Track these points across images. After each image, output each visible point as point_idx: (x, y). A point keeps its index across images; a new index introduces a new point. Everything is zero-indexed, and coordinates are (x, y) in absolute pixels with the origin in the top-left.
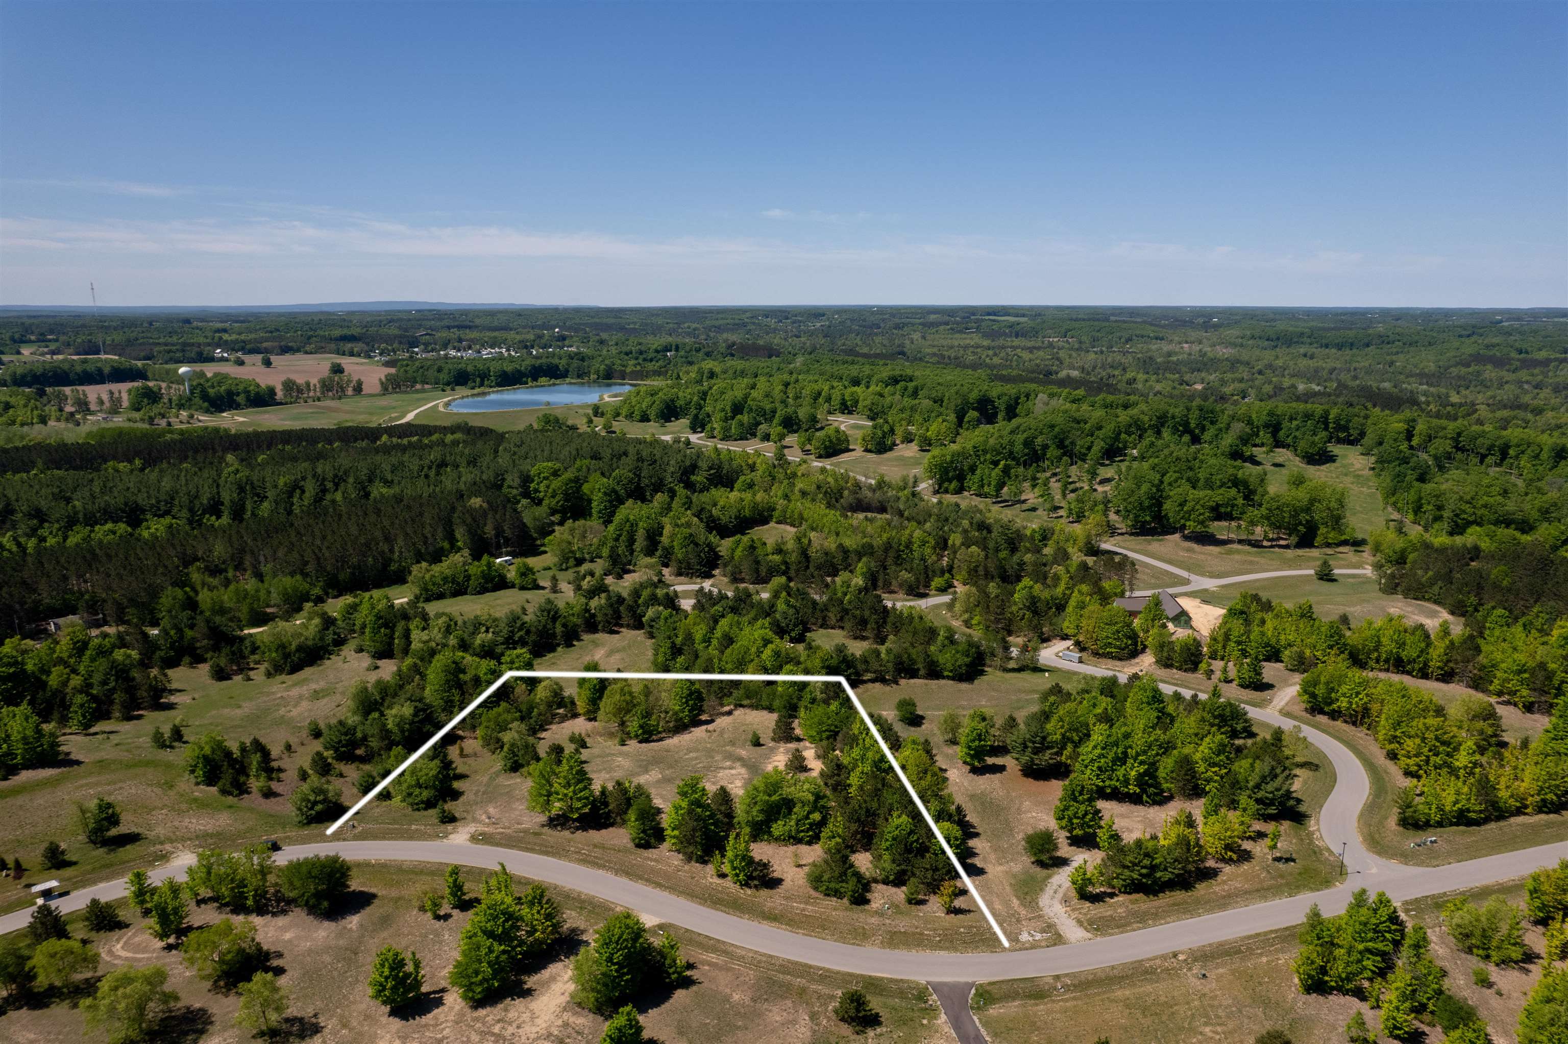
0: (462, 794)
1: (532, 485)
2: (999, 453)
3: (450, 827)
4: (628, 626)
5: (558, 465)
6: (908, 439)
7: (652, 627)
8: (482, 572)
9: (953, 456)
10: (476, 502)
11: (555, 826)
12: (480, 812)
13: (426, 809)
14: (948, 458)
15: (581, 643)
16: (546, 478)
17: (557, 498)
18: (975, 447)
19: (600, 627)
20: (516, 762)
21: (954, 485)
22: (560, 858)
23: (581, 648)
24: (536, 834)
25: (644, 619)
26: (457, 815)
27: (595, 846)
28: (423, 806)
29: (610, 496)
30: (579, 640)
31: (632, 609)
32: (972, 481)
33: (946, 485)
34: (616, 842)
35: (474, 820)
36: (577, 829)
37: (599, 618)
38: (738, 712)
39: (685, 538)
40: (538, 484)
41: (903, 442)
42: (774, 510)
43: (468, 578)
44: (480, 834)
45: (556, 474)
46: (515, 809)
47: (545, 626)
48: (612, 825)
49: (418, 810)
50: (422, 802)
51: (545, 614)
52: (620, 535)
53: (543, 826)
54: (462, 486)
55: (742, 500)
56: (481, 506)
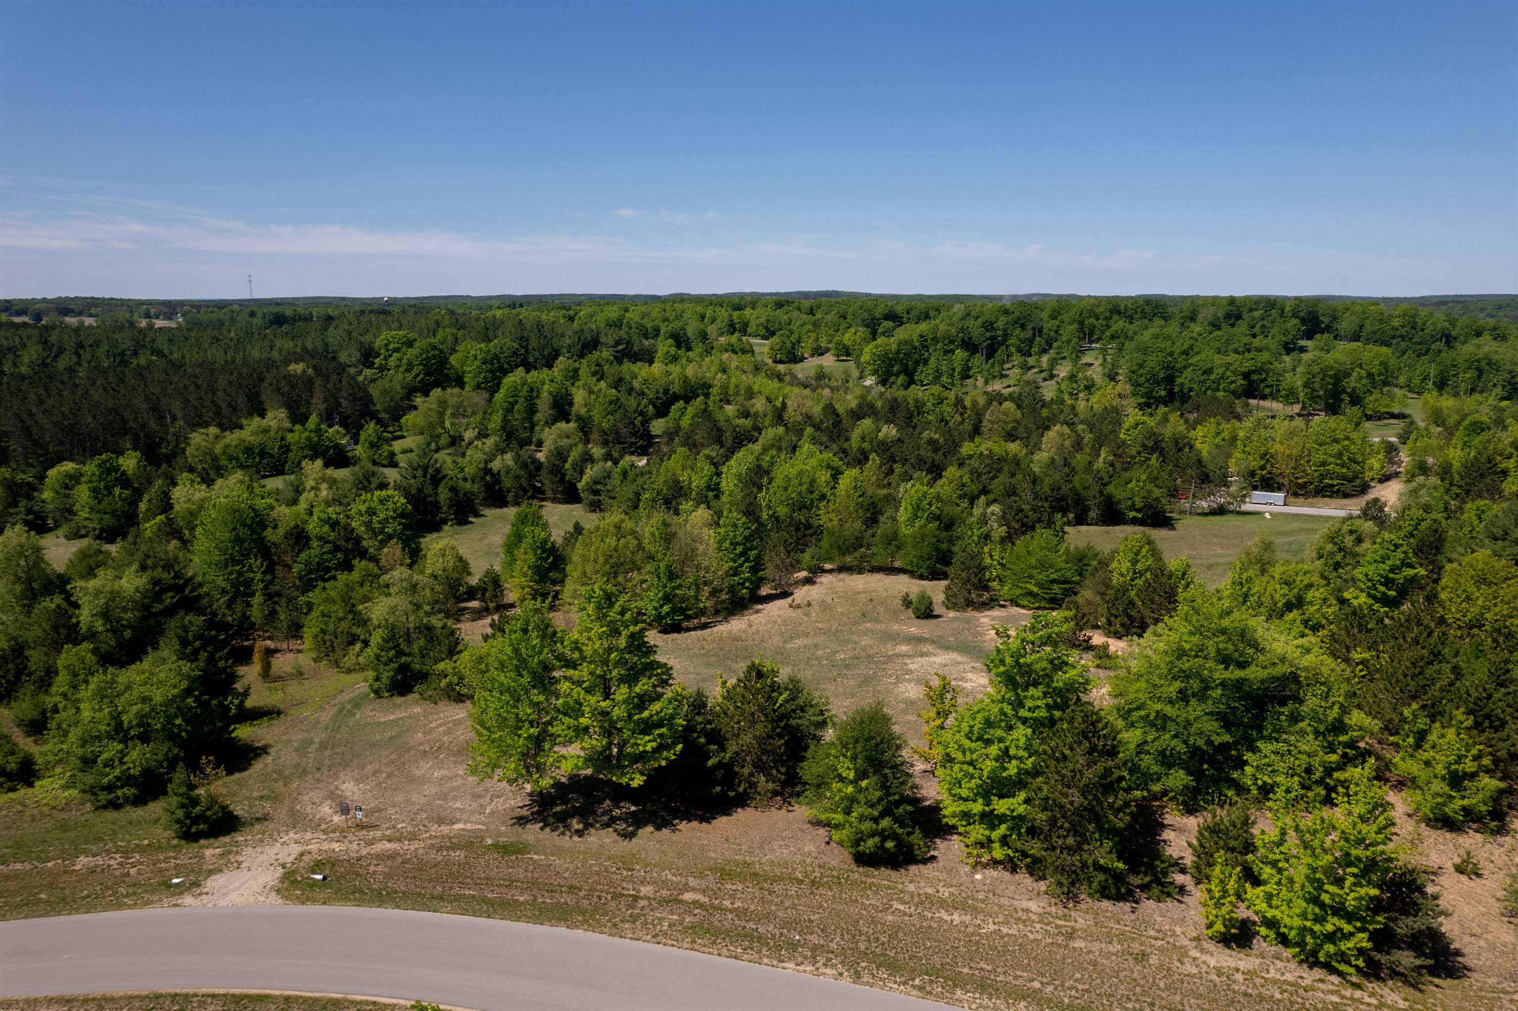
0: (261, 751)
1: (377, 361)
2: (952, 342)
3: (211, 851)
4: (555, 500)
5: (411, 336)
6: (819, 352)
7: (597, 493)
8: (309, 439)
9: (899, 345)
10: (297, 368)
11: (563, 819)
12: (316, 795)
13: (139, 801)
14: (894, 347)
15: (482, 519)
16: (396, 350)
17: (415, 370)
18: (921, 336)
19: (509, 499)
20: (403, 669)
21: (901, 380)
22: (616, 930)
23: (482, 525)
24: (505, 849)
25: (580, 486)
26: (239, 810)
27: (725, 874)
28: (129, 791)
29: (492, 364)
30: (477, 515)
31: (557, 471)
32: (925, 373)
33: (892, 379)
34: (778, 852)
35: (297, 821)
36: (638, 821)
37: (507, 483)
39: (611, 403)
40: (386, 359)
41: (812, 355)
42: (710, 386)
43: (286, 449)
44: (317, 866)
45: (410, 344)
46: (422, 780)
47: (420, 490)
48: (742, 801)
49: (115, 805)
50: (127, 780)
51: (419, 473)
52: (513, 405)
53: (522, 821)
54: (275, 355)
55: (668, 374)
56: (304, 371)
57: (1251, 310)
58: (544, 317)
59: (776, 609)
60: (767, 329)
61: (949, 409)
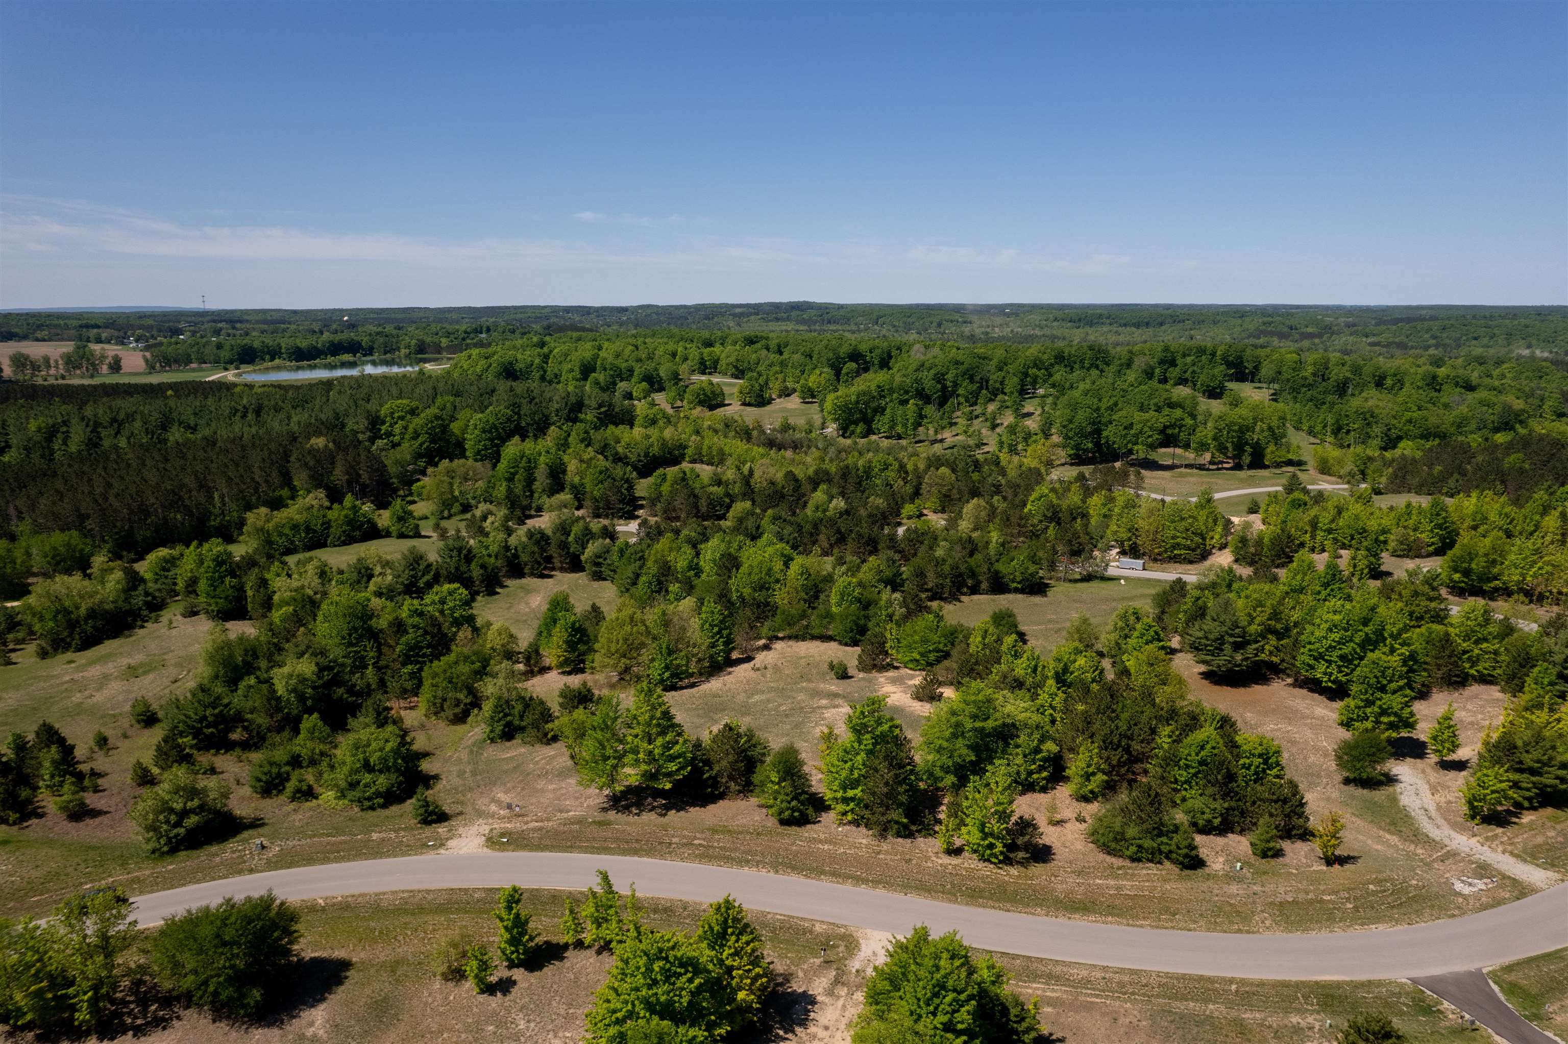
0: (436, 777)
1: (384, 428)
2: (907, 392)
3: (442, 829)
4: (562, 570)
5: (414, 404)
6: (786, 393)
7: (598, 565)
8: (346, 516)
9: (858, 396)
10: (319, 442)
11: (627, 808)
12: (486, 801)
13: (384, 806)
14: (853, 398)
15: (506, 590)
16: (402, 418)
17: (420, 440)
18: (879, 387)
19: (526, 571)
20: (508, 724)
21: (860, 428)
22: (662, 857)
23: (508, 595)
24: (600, 824)
25: (583, 558)
26: (446, 809)
27: (714, 831)
28: (381, 801)
29: (490, 432)
30: (503, 586)
31: (564, 545)
32: (882, 423)
33: (852, 427)
34: (742, 821)
35: (480, 814)
36: (668, 808)
37: (524, 558)
38: (779, 645)
39: (601, 473)
40: (391, 426)
41: (780, 396)
42: (686, 447)
43: (327, 525)
44: (503, 835)
45: (413, 412)
46: (543, 791)
47: (457, 569)
48: (722, 796)
49: (372, 808)
50: (378, 794)
51: (455, 553)
52: (514, 474)
53: (604, 810)
54: (295, 428)
55: (648, 437)
56: (326, 446)
57: (1184, 356)
58: (519, 356)
59: (742, 672)
60: (736, 367)
61: (892, 474)
